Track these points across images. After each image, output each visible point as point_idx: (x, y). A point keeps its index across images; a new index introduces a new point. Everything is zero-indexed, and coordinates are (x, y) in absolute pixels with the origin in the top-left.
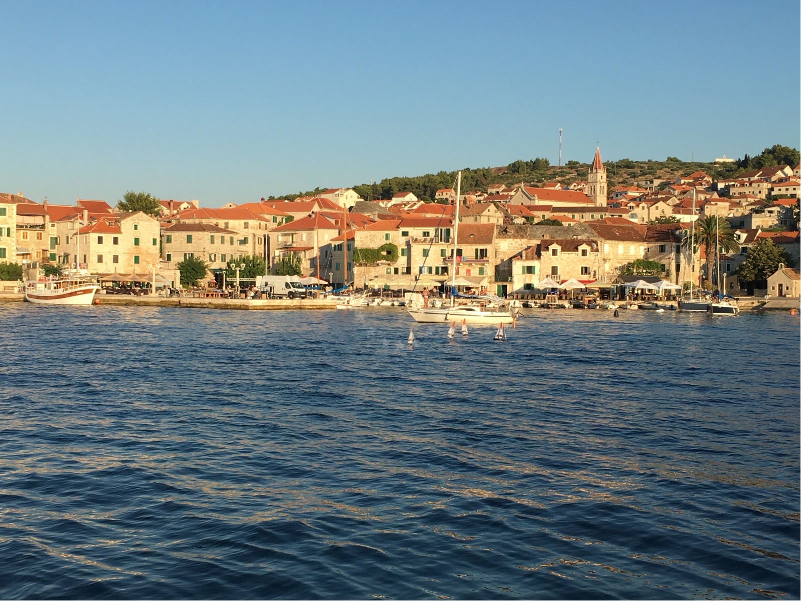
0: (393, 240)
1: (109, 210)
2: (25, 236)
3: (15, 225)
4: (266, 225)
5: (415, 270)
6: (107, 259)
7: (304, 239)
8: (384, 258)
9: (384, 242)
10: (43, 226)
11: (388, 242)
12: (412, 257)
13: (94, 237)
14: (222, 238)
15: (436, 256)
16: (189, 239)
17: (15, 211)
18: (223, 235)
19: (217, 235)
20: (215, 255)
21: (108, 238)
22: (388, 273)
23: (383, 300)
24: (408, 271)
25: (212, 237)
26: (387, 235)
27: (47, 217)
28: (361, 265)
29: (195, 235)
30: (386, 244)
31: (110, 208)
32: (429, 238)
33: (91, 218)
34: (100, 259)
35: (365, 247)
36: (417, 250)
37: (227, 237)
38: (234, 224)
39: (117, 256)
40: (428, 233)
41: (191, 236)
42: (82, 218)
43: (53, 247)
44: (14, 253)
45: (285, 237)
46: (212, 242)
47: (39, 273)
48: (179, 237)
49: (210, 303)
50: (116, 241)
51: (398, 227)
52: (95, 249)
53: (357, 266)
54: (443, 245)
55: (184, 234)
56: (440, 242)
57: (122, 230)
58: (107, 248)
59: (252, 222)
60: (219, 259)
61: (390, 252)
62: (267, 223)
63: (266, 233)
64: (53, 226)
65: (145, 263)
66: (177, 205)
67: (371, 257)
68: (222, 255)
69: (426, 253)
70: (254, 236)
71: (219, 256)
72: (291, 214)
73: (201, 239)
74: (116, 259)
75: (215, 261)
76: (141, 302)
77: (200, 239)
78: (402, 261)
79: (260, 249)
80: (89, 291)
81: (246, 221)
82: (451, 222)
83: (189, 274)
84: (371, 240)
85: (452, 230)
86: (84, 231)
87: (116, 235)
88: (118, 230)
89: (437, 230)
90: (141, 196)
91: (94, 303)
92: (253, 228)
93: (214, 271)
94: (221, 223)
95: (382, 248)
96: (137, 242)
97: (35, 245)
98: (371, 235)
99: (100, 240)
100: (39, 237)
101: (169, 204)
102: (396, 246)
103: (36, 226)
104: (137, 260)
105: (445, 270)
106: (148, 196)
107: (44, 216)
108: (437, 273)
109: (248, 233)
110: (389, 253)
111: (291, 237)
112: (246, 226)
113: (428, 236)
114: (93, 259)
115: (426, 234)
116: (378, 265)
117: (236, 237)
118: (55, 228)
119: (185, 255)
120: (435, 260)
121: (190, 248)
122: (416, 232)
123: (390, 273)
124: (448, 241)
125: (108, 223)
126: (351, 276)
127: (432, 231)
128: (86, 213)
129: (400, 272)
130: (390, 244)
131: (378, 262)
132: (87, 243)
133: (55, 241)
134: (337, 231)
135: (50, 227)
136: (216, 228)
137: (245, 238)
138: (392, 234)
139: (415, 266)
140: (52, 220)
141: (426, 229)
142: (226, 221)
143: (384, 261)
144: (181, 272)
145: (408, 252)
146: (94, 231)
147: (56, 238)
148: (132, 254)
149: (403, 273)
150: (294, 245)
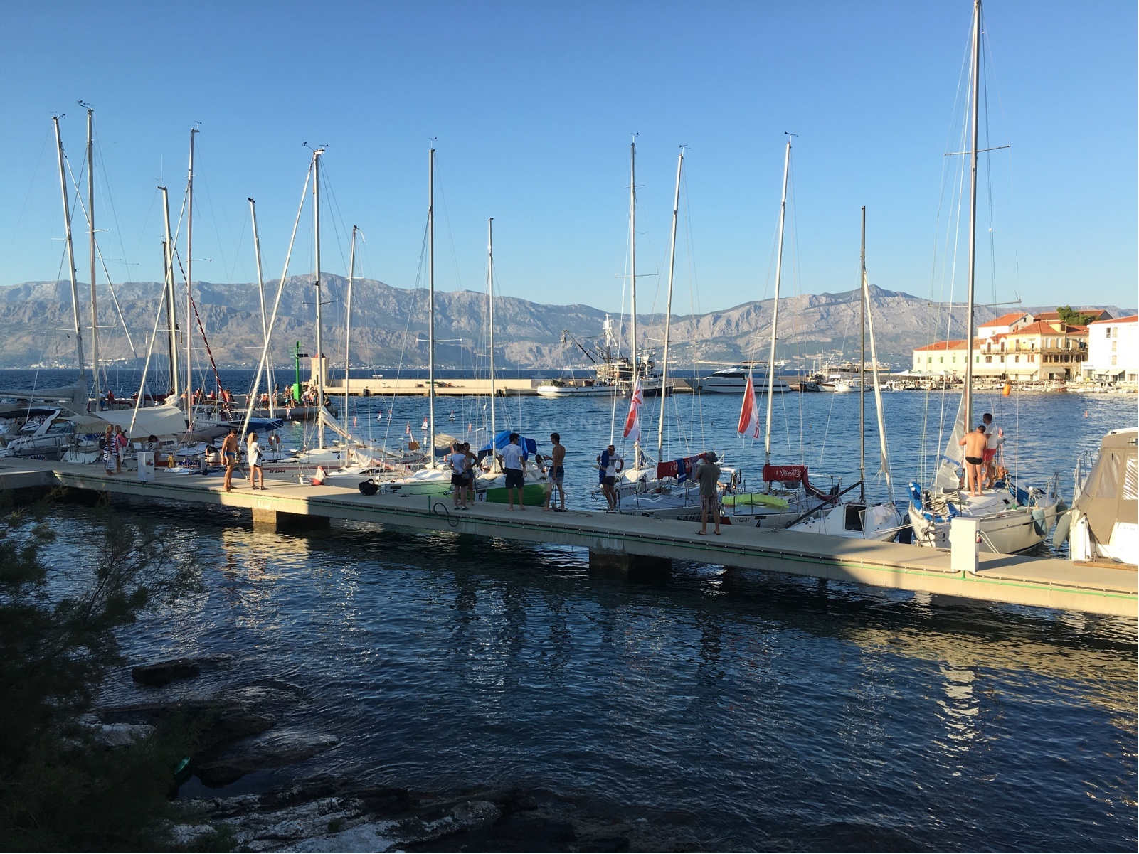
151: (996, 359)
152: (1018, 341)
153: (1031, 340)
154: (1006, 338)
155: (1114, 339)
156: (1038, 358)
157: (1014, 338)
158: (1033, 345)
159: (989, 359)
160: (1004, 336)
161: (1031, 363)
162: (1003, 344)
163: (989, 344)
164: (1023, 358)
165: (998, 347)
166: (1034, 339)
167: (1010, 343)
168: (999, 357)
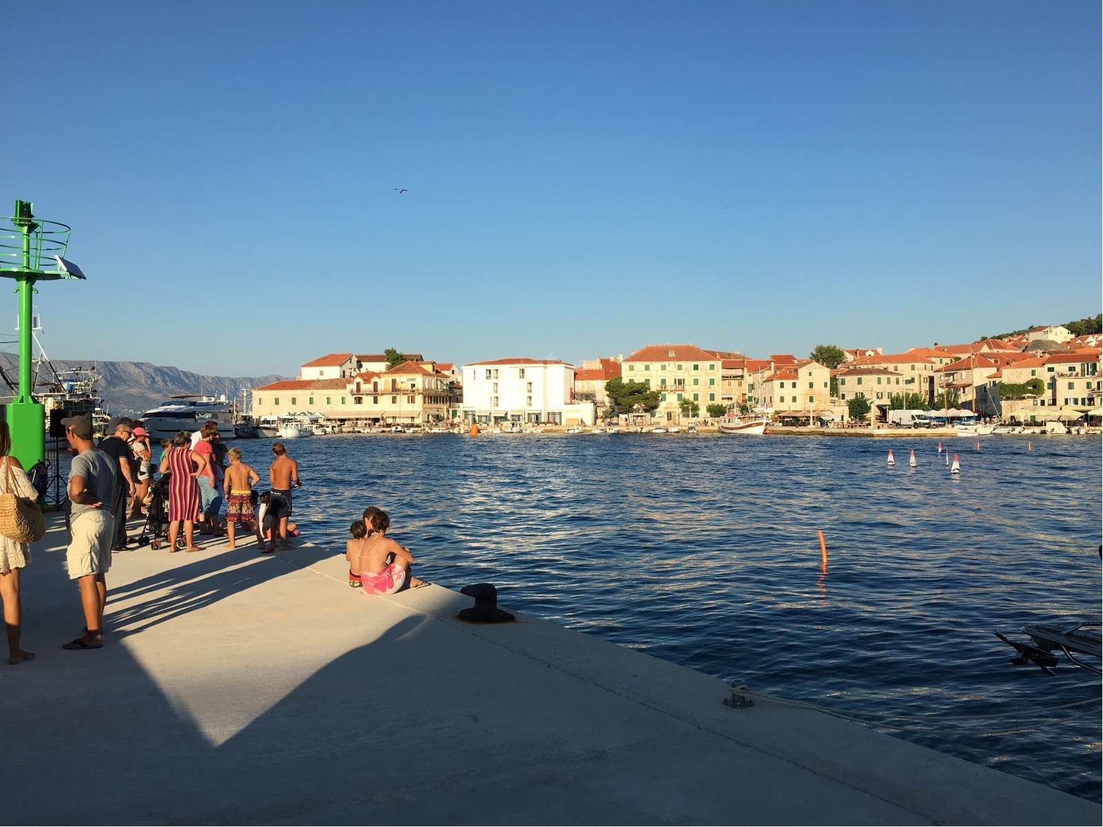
0: (1039, 375)
1: (794, 361)
2: (729, 384)
3: (720, 377)
4: (932, 366)
5: (1060, 401)
6: (788, 399)
7: (964, 377)
8: (1030, 392)
9: (1031, 377)
10: (742, 376)
11: (1034, 377)
12: (1057, 390)
13: (777, 383)
14: (889, 379)
15: (1082, 388)
16: (860, 381)
17: (720, 367)
18: (889, 376)
19: (884, 377)
20: (882, 394)
21: (788, 383)
22: (1034, 405)
23: (1024, 429)
24: (1054, 403)
25: (879, 379)
26: (1032, 371)
27: (745, 369)
28: (1008, 399)
29: (864, 377)
30: (1032, 379)
31: (795, 359)
32: (1074, 373)
33: (777, 368)
34: (782, 400)
35: (1012, 382)
36: (1062, 384)
37: (893, 378)
38: (903, 367)
39: (795, 397)
40: (1074, 368)
41: (861, 378)
42: (770, 369)
43: (750, 392)
44: (721, 397)
45: (947, 378)
46: (879, 382)
47: (736, 411)
48: (851, 380)
49: (845, 432)
50: (794, 385)
51: (1044, 364)
52: (778, 392)
53: (1004, 400)
54: (1089, 379)
55: (855, 378)
56: (1086, 376)
57: (799, 377)
58: (788, 391)
59: (917, 365)
60: (885, 397)
61: (1036, 386)
62: (933, 365)
63: (932, 374)
64: (750, 375)
65: (818, 402)
66: (863, 353)
67: (1016, 392)
68: (889, 393)
69: (1071, 386)
70: (920, 376)
71: (885, 395)
72: (958, 355)
73: (870, 381)
74: (794, 399)
75: (882, 398)
76: (797, 432)
77: (868, 381)
78: (1047, 395)
79: (926, 387)
80: (761, 424)
81: (913, 364)
82: (1098, 357)
83: (855, 410)
84: (1018, 377)
85: (1098, 364)
86: (770, 380)
87: (794, 381)
88: (796, 377)
89: (1083, 365)
90: (828, 348)
91: (765, 433)
92: (919, 369)
93: (879, 407)
94: (891, 367)
95: (1028, 383)
96: (811, 385)
97: (736, 392)
98: (1017, 372)
99: (782, 385)
100: (740, 385)
101: (856, 353)
102: (1041, 380)
103: (738, 376)
104: (811, 399)
105: (1091, 400)
106: (835, 347)
107: (743, 369)
108: (1083, 403)
109: (915, 374)
110: (1034, 387)
111: (952, 377)
112: (913, 368)
113: (1074, 370)
114: (777, 399)
115: (1071, 369)
116: (1024, 398)
117: (901, 378)
118: (752, 377)
119: (857, 394)
120: (1081, 391)
121: (859, 389)
122: (1062, 368)
123: (1037, 405)
124: (1094, 374)
125: (788, 372)
126: (1000, 408)
127: (1078, 366)
128: (773, 364)
129: (1046, 403)
130: (1036, 379)
131: (1024, 395)
132: (772, 388)
133: (752, 387)
134: (996, 369)
135: (748, 377)
136: (885, 371)
137: (912, 378)
138: (1038, 370)
139: (1060, 398)
140: (749, 371)
141: (1072, 365)
142: (896, 365)
143: (1030, 395)
144: (849, 409)
145: (1053, 385)
146: (777, 379)
147: (752, 385)
148: (807, 395)
149: (1049, 405)
150: (955, 383)
151: (367, 400)
152: (394, 381)
153: (411, 380)
154: (379, 377)
155: (496, 381)
156: (419, 399)
157: (390, 378)
158: (413, 385)
159: (359, 401)
160: (378, 375)
161: (411, 404)
162: (375, 384)
163: (358, 384)
164: (402, 399)
165: (370, 387)
166: (414, 380)
167: (384, 383)
168: (371, 399)
